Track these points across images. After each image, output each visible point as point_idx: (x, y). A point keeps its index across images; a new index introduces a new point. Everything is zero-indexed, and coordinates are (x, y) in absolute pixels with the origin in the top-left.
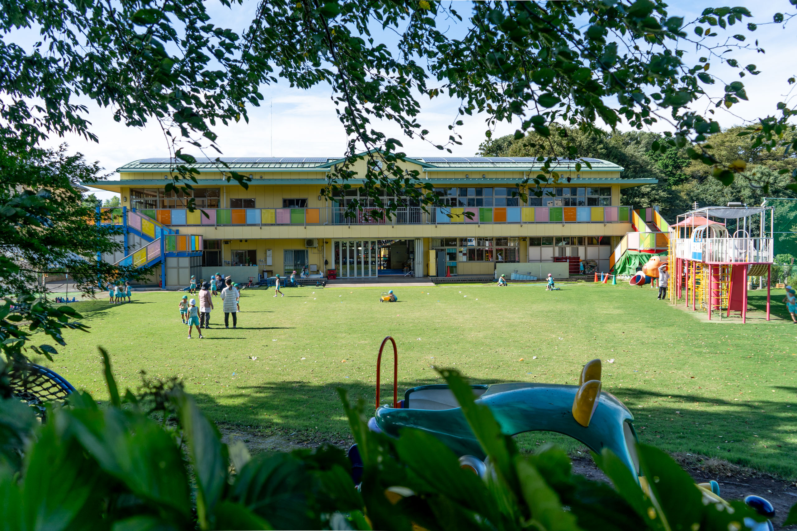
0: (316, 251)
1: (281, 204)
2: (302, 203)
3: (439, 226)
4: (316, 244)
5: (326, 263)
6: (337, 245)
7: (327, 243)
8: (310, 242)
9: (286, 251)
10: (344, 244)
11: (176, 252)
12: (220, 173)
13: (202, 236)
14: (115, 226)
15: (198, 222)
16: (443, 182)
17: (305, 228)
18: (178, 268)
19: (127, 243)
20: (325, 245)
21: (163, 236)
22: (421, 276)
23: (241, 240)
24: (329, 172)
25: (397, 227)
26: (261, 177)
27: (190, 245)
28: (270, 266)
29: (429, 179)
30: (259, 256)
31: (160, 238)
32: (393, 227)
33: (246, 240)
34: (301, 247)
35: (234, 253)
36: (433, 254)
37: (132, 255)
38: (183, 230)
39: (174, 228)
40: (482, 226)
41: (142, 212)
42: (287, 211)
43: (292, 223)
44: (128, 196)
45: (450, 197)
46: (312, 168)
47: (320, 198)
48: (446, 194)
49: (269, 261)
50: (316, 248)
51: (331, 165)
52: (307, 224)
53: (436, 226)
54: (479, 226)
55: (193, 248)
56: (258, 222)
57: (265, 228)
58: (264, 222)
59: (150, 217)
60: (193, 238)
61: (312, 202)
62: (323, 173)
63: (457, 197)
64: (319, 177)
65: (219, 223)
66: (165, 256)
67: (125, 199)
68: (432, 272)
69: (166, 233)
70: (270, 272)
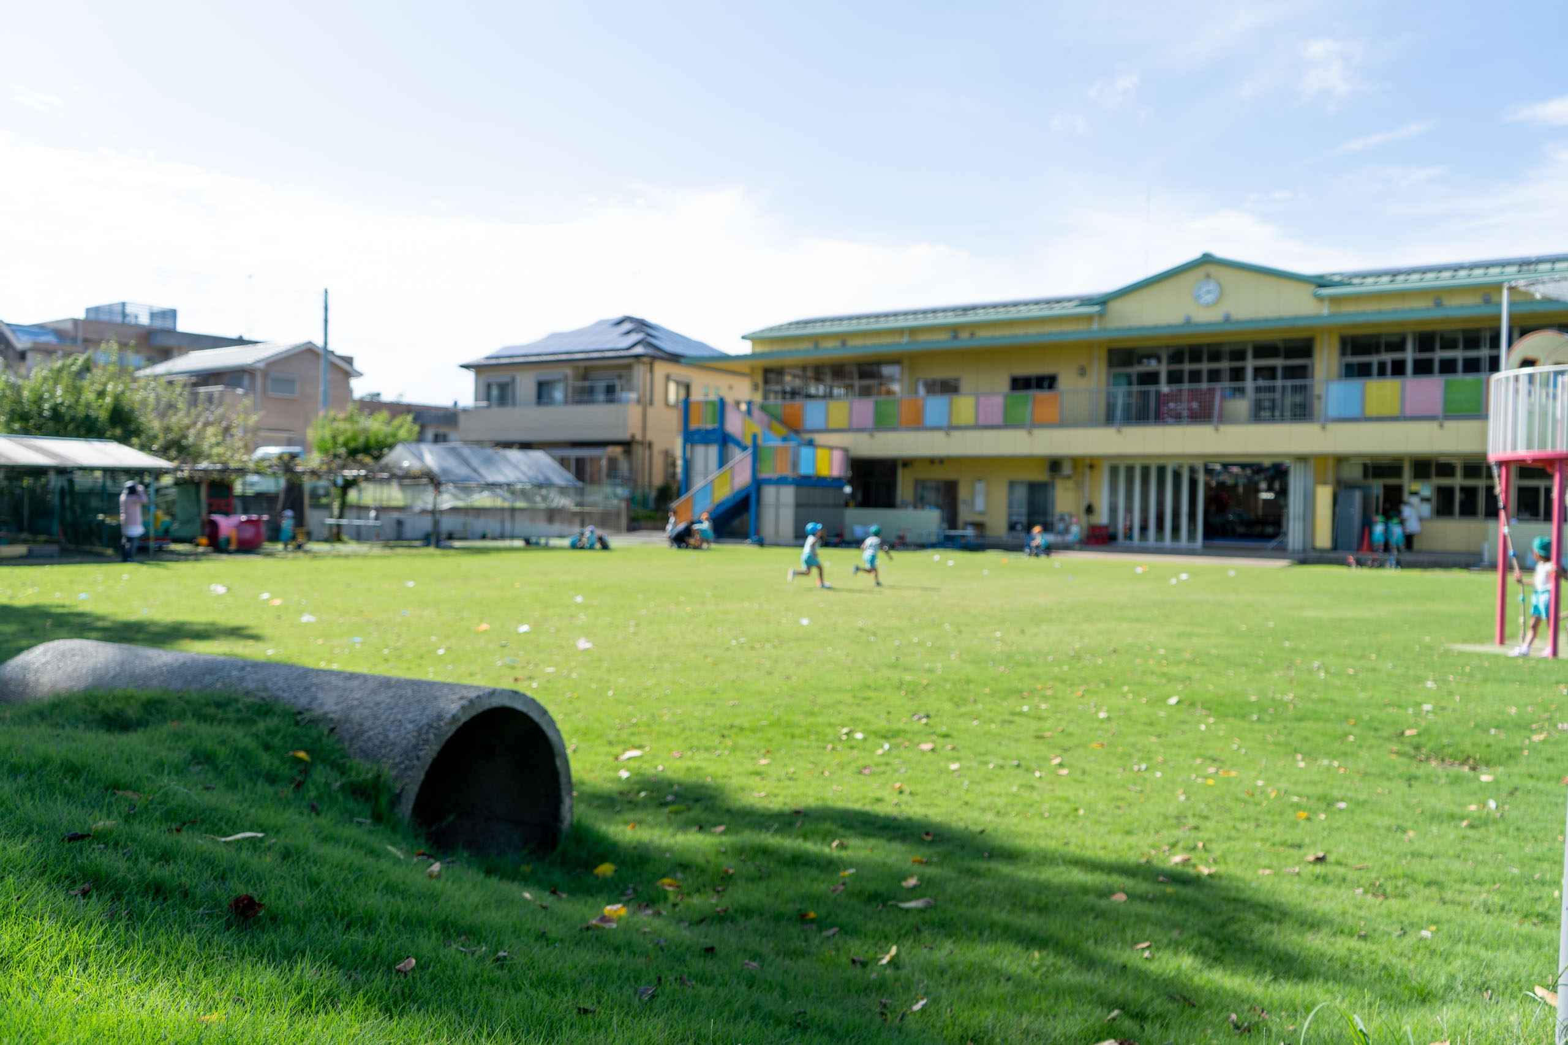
0: (1070, 484)
1: (1004, 384)
2: (1047, 382)
3: (1331, 427)
4: (1067, 469)
6: (1114, 471)
7: (1091, 467)
8: (1055, 465)
9: (1012, 484)
10: (1130, 470)
11: (774, 476)
12: (900, 331)
13: (845, 450)
14: (707, 432)
15: (845, 425)
16: (1361, 319)
17: (1030, 433)
18: (777, 507)
19: (723, 461)
20: (1087, 472)
21: (756, 447)
22: (1301, 548)
23: (931, 461)
24: (1101, 315)
25: (1225, 429)
26: (972, 335)
27: (795, 464)
28: (981, 513)
29: (1331, 315)
30: (963, 493)
31: (750, 451)
32: (1217, 430)
33: (941, 461)
34: (1040, 475)
35: (921, 485)
36: (1324, 495)
37: (712, 482)
38: (820, 438)
39: (807, 436)
40: (1450, 425)
41: (763, 408)
42: (999, 400)
43: (1008, 424)
44: (760, 380)
45: (1388, 357)
46: (1070, 309)
47: (1083, 372)
48: (1377, 351)
49: (980, 504)
50: (1068, 477)
51: (1104, 301)
52: (1034, 425)
53: (1324, 428)
54: (1441, 426)
55: (805, 469)
56: (945, 423)
57: (955, 434)
58: (955, 423)
59: (773, 416)
60: (805, 452)
61: (1067, 381)
62: (1089, 318)
63: (1409, 355)
64: (1082, 327)
65: (881, 424)
66: (758, 484)
67: (755, 387)
68: (1323, 538)
69: (760, 441)
70: (979, 526)
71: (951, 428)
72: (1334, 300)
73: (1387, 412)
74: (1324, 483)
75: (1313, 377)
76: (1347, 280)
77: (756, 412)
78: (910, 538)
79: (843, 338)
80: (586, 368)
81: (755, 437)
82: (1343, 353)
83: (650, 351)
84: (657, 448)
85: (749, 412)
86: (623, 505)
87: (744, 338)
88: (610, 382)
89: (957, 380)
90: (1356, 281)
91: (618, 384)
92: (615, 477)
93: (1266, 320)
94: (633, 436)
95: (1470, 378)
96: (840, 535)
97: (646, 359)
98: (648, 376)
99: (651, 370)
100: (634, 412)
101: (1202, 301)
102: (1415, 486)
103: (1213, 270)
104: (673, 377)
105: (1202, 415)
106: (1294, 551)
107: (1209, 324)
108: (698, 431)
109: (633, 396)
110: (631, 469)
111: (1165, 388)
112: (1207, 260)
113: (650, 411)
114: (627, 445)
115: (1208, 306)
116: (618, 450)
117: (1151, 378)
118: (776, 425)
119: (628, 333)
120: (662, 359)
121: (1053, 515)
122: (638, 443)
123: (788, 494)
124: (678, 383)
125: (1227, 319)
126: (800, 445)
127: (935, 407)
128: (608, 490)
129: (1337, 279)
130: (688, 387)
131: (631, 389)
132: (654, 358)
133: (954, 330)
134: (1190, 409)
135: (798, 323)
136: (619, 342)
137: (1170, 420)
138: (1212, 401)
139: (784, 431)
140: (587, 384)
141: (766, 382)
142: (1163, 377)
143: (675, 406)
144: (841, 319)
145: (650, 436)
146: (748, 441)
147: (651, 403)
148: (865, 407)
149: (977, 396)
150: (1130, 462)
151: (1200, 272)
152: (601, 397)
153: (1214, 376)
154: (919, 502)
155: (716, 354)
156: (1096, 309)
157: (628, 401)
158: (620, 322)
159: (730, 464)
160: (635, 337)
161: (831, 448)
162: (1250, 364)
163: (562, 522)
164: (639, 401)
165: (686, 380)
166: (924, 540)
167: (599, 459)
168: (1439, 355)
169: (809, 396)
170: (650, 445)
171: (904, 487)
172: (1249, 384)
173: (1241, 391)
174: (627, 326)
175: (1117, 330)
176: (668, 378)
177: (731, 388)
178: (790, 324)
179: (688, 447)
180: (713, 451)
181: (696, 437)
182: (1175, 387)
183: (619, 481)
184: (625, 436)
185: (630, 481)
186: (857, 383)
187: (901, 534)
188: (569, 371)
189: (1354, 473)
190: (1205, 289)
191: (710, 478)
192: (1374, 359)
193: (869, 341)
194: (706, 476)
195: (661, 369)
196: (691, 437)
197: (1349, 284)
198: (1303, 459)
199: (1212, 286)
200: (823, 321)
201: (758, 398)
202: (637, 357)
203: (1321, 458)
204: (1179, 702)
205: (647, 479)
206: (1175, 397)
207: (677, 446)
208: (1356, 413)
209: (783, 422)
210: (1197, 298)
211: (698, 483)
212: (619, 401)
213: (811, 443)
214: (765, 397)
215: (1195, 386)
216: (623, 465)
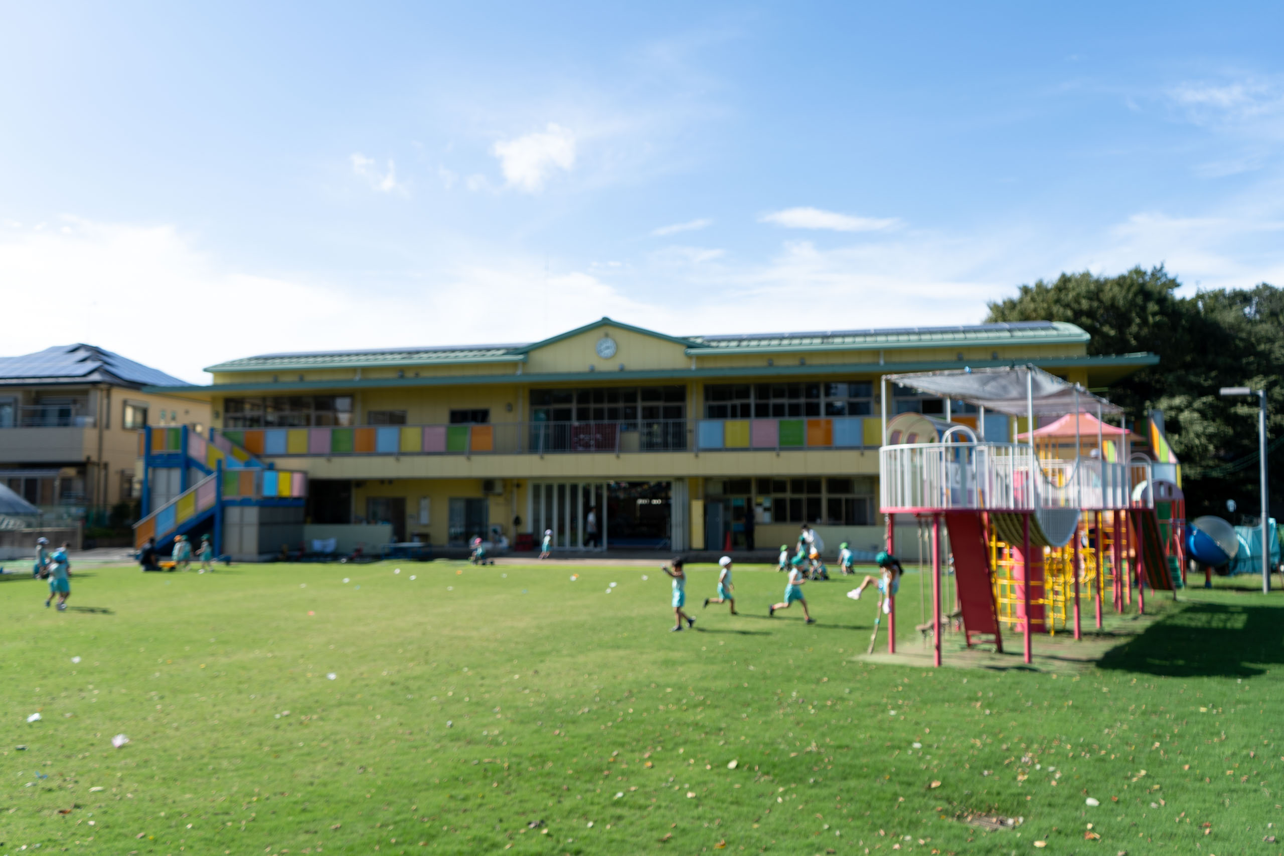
0: (501, 500)
1: (445, 418)
2: (481, 416)
3: (702, 455)
4: (498, 488)
5: (517, 521)
6: (536, 488)
7: (518, 486)
8: (488, 484)
9: (452, 500)
10: (549, 488)
11: (238, 498)
12: (354, 369)
13: (304, 473)
14: (170, 456)
15: (304, 450)
16: (720, 374)
17: (469, 459)
18: (241, 525)
19: (186, 485)
20: (515, 490)
21: (220, 471)
22: (681, 548)
23: (382, 482)
24: (524, 363)
25: (625, 457)
26: (417, 375)
27: (259, 487)
28: (426, 526)
29: (698, 370)
30: (410, 509)
31: (214, 475)
32: (618, 457)
33: (390, 482)
34: (475, 493)
35: (372, 501)
36: (697, 507)
37: (176, 503)
38: (280, 463)
39: (268, 460)
40: (784, 454)
41: (225, 434)
42: (442, 431)
43: (450, 451)
44: (221, 409)
45: (738, 402)
46: (498, 356)
47: (510, 408)
48: (731, 398)
49: (425, 518)
50: (500, 495)
51: (527, 351)
52: (471, 452)
53: (697, 456)
54: (778, 455)
55: (268, 492)
56: (395, 449)
57: (405, 460)
58: (404, 449)
59: (234, 442)
60: (268, 475)
61: (497, 415)
62: (515, 364)
63: (752, 401)
64: (509, 371)
65: (336, 451)
66: (222, 505)
67: (216, 415)
68: (698, 541)
69: (224, 466)
70: (424, 537)
71: (400, 454)
72: (700, 357)
73: (739, 444)
74: (697, 498)
75: (686, 417)
76: (708, 342)
77: (219, 439)
78: (366, 550)
79: (301, 373)
80: (38, 392)
81: (219, 462)
82: (707, 398)
83: (108, 379)
84: (113, 469)
85: (212, 439)
86: (78, 524)
87: (206, 370)
88: (65, 407)
89: (404, 412)
90: (714, 344)
91: (73, 409)
92: (69, 497)
93: (652, 371)
94: (88, 458)
95: (794, 419)
96: (301, 549)
97: (102, 386)
98: (105, 401)
99: (109, 396)
100: (90, 436)
101: (602, 354)
102: (760, 499)
103: (611, 331)
104: (130, 402)
105: (606, 445)
106: (677, 552)
107: (610, 373)
108: (160, 456)
109: (89, 420)
110: (85, 489)
111: (576, 423)
112: (605, 323)
113: (107, 434)
114: (82, 467)
115: (607, 358)
116: (71, 472)
117: (565, 415)
118: (237, 450)
119: (83, 360)
120: (119, 385)
121: (487, 526)
122: (94, 464)
123: (252, 514)
124: (135, 408)
125: (622, 370)
126: (264, 470)
127: (386, 436)
128: (62, 510)
129: (699, 341)
130: (145, 412)
131: (87, 414)
132: (111, 385)
133: (401, 370)
134: (596, 440)
135: (257, 358)
136: (73, 368)
137: (580, 449)
138: (614, 433)
139: (245, 456)
140: (39, 407)
141: (227, 409)
142: (574, 414)
143: (134, 428)
144: (299, 357)
145: (106, 458)
146: (213, 466)
147: (108, 426)
148: (322, 436)
149: (423, 427)
150: (549, 482)
151: (600, 332)
152: (53, 418)
153: (613, 414)
154: (372, 518)
155: (178, 384)
156: (521, 357)
157: (84, 425)
158: (74, 350)
159: (193, 488)
160: (90, 365)
161: (292, 471)
162: (640, 405)
163: (12, 543)
164: (95, 425)
165: (144, 406)
166: (379, 551)
167: (52, 480)
168: (773, 401)
169: (268, 424)
170: (106, 466)
171: (358, 505)
172: (639, 421)
173: (635, 426)
174: (82, 354)
175: (539, 375)
176: (125, 403)
177: (187, 412)
178: (250, 359)
179: (150, 470)
180: (176, 475)
181: (159, 461)
182: (583, 423)
183: (72, 501)
184: (81, 458)
185: (85, 500)
186: (313, 413)
187: (358, 547)
188: (19, 395)
189: (716, 490)
190: (605, 345)
191: (173, 500)
192: (729, 403)
193: (326, 377)
194: (168, 500)
195: (118, 396)
196: (153, 462)
197: (709, 347)
198: (680, 479)
199: (610, 343)
200: (282, 357)
201: (219, 425)
202: (95, 384)
203: (693, 479)
204: (737, 767)
205: (102, 498)
206: (586, 430)
207: (139, 470)
208: (719, 445)
209: (245, 447)
210: (599, 352)
211: (160, 505)
212: (75, 425)
213: (271, 467)
214: (226, 425)
215: (599, 422)
216: (78, 486)
